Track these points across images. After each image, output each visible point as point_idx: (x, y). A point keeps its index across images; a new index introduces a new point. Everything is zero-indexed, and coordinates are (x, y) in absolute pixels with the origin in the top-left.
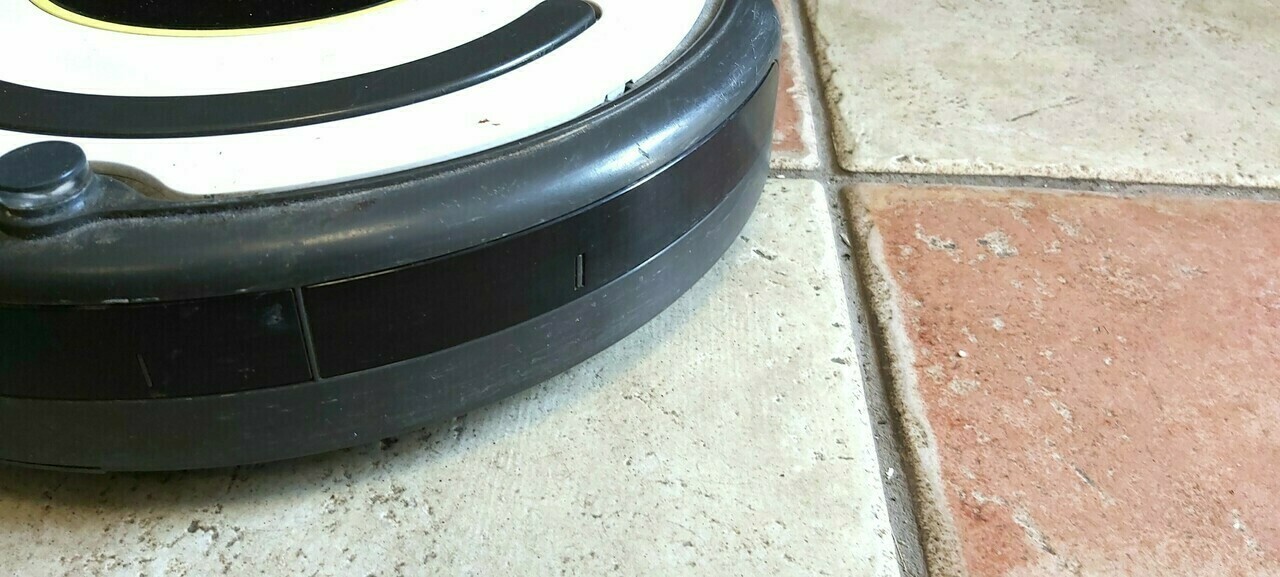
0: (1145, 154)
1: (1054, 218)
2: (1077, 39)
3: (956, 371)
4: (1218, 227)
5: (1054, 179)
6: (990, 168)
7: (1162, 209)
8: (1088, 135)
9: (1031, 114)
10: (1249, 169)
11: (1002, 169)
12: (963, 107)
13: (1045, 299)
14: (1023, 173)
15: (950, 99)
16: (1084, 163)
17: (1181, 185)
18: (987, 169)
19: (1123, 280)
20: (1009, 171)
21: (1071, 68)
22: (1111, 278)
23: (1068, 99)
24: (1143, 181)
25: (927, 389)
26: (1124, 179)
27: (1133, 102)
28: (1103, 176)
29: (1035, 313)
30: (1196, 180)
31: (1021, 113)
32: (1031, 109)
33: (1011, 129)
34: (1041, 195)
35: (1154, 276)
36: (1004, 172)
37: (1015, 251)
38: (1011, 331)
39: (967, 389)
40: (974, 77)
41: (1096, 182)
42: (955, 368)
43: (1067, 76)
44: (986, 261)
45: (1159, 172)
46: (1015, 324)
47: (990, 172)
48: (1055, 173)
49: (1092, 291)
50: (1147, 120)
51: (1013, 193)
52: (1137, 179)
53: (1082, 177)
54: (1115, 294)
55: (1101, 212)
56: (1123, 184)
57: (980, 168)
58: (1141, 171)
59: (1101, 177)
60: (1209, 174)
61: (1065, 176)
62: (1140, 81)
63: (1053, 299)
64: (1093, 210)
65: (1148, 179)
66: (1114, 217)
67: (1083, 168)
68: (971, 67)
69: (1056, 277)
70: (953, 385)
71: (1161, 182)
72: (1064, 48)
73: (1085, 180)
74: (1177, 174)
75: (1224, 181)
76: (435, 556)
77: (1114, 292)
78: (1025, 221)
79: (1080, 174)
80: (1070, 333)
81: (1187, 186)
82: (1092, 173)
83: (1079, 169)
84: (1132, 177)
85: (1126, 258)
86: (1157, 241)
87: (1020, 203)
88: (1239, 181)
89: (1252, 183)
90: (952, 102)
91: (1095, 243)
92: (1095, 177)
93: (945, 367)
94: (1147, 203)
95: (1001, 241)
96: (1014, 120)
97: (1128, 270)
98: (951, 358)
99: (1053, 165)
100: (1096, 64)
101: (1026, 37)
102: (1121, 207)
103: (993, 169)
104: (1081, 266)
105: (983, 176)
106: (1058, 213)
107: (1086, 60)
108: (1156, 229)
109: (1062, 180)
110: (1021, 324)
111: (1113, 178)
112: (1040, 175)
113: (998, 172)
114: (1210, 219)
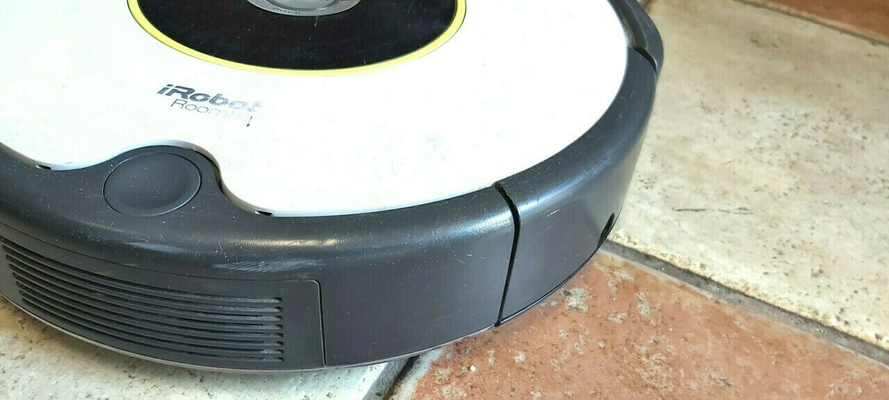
0: (766, 273)
1: (641, 295)
2: (793, 165)
3: (458, 380)
4: (776, 353)
5: (674, 266)
6: (626, 240)
7: (740, 322)
8: (730, 242)
9: (697, 211)
10: (849, 316)
11: (635, 244)
12: (647, 188)
13: (574, 354)
14: (651, 253)
15: (642, 178)
16: (704, 262)
17: (779, 308)
18: (623, 240)
19: (652, 364)
20: (640, 248)
21: (766, 186)
22: (644, 359)
23: (740, 209)
24: (747, 293)
25: (426, 383)
26: (731, 286)
27: (793, 228)
28: (715, 278)
29: (556, 361)
30: (794, 309)
31: (688, 207)
32: (701, 205)
33: (670, 216)
34: (646, 274)
35: (682, 371)
36: (635, 247)
37: (585, 309)
38: (525, 367)
39: (453, 396)
40: (677, 167)
41: (707, 280)
42: (459, 377)
43: (756, 191)
44: (555, 308)
45: (765, 291)
46: (532, 362)
47: (625, 243)
48: (677, 262)
49: (617, 362)
50: (793, 247)
51: (626, 265)
52: (743, 290)
53: (697, 272)
54: (635, 372)
55: (684, 306)
56: (729, 290)
57: (618, 237)
58: (750, 285)
59: (713, 278)
60: (809, 308)
61: (683, 267)
62: (817, 214)
63: (581, 356)
64: (678, 301)
65: (751, 293)
66: (691, 313)
67: (702, 266)
68: (683, 160)
69: (598, 341)
70: (445, 390)
71: (762, 299)
72: (775, 169)
73: (698, 276)
74: (780, 299)
75: (819, 318)
76: (23, 358)
77: (637, 370)
78: (615, 289)
79: (695, 268)
80: (570, 386)
81: (784, 311)
82: (707, 273)
83: (698, 265)
84: (739, 287)
85: (671, 348)
86: (710, 345)
87: (624, 275)
88: (833, 322)
89: (845, 329)
90: (642, 181)
91: (656, 327)
92: (708, 276)
93: (452, 373)
94: (729, 311)
95: (581, 297)
96: (679, 210)
97: (664, 358)
98: (463, 368)
99: (677, 255)
100: (790, 189)
101: (750, 150)
102: (705, 306)
103: (629, 241)
104: (627, 340)
105: (618, 244)
106: (648, 293)
107: (784, 183)
108: (719, 336)
109: (680, 269)
110: (538, 364)
111: (723, 282)
112: (664, 259)
113: (631, 245)
114: (777, 344)
